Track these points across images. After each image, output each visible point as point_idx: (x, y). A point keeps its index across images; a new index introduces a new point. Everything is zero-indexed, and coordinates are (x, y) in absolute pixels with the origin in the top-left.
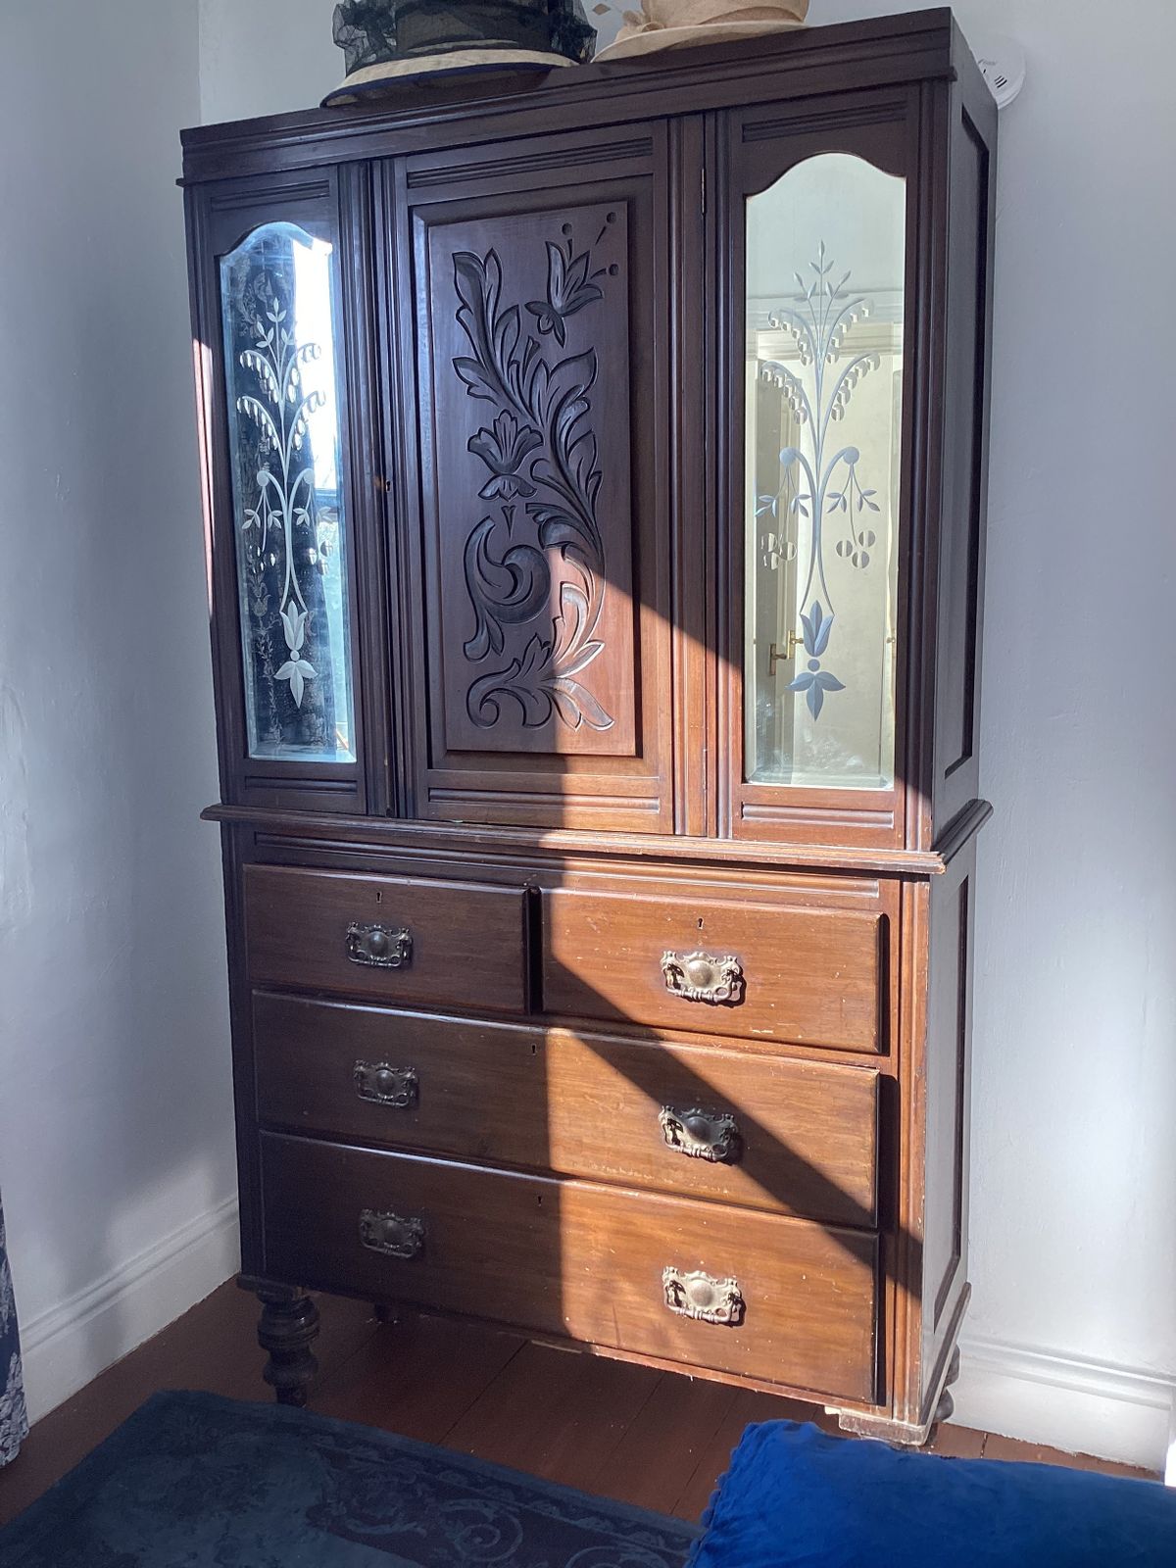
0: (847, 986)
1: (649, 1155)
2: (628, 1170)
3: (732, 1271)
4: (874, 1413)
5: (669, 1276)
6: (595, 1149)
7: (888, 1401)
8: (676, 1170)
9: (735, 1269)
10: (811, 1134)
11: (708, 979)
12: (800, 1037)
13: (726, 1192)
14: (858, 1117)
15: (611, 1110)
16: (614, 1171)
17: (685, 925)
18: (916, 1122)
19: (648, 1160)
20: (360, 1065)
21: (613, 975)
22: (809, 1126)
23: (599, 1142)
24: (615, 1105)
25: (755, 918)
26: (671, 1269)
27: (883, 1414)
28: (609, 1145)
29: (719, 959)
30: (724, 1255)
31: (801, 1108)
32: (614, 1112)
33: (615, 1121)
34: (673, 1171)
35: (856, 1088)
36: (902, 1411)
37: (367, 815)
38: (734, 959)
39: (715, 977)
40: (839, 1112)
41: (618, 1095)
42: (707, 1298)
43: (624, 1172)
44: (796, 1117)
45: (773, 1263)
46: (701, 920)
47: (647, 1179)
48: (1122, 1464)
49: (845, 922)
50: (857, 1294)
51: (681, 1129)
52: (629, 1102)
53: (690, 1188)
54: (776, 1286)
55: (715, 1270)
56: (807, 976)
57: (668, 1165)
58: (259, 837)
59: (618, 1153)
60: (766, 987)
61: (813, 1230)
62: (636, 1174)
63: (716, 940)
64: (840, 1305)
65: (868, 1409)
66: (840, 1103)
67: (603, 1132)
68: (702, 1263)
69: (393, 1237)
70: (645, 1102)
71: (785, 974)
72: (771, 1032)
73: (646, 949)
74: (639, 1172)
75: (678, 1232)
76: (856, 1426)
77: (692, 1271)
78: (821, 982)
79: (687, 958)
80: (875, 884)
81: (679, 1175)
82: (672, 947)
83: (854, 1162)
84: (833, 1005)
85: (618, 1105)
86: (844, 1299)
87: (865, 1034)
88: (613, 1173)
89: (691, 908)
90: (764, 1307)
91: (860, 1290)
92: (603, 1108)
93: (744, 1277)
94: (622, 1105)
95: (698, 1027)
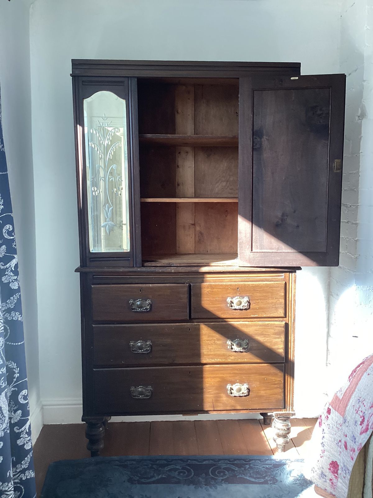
0: (277, 301)
1: (224, 354)
2: (218, 359)
3: (246, 381)
4: (282, 411)
5: (229, 387)
6: (209, 355)
7: (286, 407)
8: (231, 357)
9: (247, 380)
10: (268, 341)
11: (241, 303)
12: (265, 316)
13: (245, 360)
14: (281, 334)
15: (213, 343)
16: (214, 360)
17: (234, 289)
18: (293, 333)
19: (224, 355)
20: (132, 342)
21: (213, 306)
22: (268, 339)
23: (209, 353)
24: (214, 342)
25: (253, 286)
26: (229, 384)
27: (285, 411)
28: (212, 353)
29: (243, 298)
30: (244, 377)
31: (266, 334)
32: (214, 344)
33: (214, 346)
34: (230, 357)
35: (281, 327)
36: (289, 409)
37: (133, 267)
38: (247, 297)
39: (242, 303)
40: (275, 334)
41: (215, 339)
42: (240, 390)
43: (217, 360)
44: (264, 337)
45: (258, 377)
46: (238, 288)
47: (223, 361)
48: (313, 418)
49: (276, 284)
50: (279, 381)
51: (233, 345)
52: (218, 340)
53: (236, 361)
54: (258, 383)
55: (242, 382)
56: (267, 300)
57: (230, 356)
58: (94, 277)
59: (215, 355)
60: (256, 304)
61: (268, 366)
62: (220, 360)
63: (242, 293)
64: (275, 384)
65: (281, 411)
66: (276, 331)
67: (211, 350)
68: (238, 381)
69: (141, 393)
70: (223, 339)
71: (261, 300)
72: (257, 315)
73: (223, 297)
74: (221, 359)
75: (232, 374)
76: (279, 416)
77: (235, 384)
78: (270, 301)
79: (234, 299)
80: (283, 274)
81: (233, 358)
82: (230, 296)
83: (279, 346)
84: (273, 306)
85: (215, 341)
86: (276, 382)
87: (281, 313)
88: (213, 361)
89: (236, 285)
90: (255, 389)
91: (280, 379)
92: (210, 343)
93: (249, 382)
94: (216, 341)
95: (237, 317)
